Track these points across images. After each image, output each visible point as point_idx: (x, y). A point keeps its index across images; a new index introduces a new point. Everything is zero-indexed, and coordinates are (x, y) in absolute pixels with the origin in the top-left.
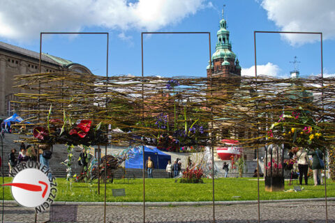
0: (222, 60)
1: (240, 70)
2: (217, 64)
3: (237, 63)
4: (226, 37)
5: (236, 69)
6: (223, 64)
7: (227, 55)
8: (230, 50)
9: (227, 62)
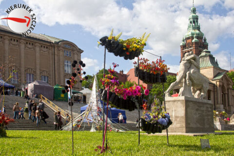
0: (192, 38)
1: (208, 45)
2: (189, 41)
3: (205, 40)
4: (195, 21)
5: (204, 45)
6: (193, 41)
7: (196, 34)
8: (199, 30)
9: (196, 39)
